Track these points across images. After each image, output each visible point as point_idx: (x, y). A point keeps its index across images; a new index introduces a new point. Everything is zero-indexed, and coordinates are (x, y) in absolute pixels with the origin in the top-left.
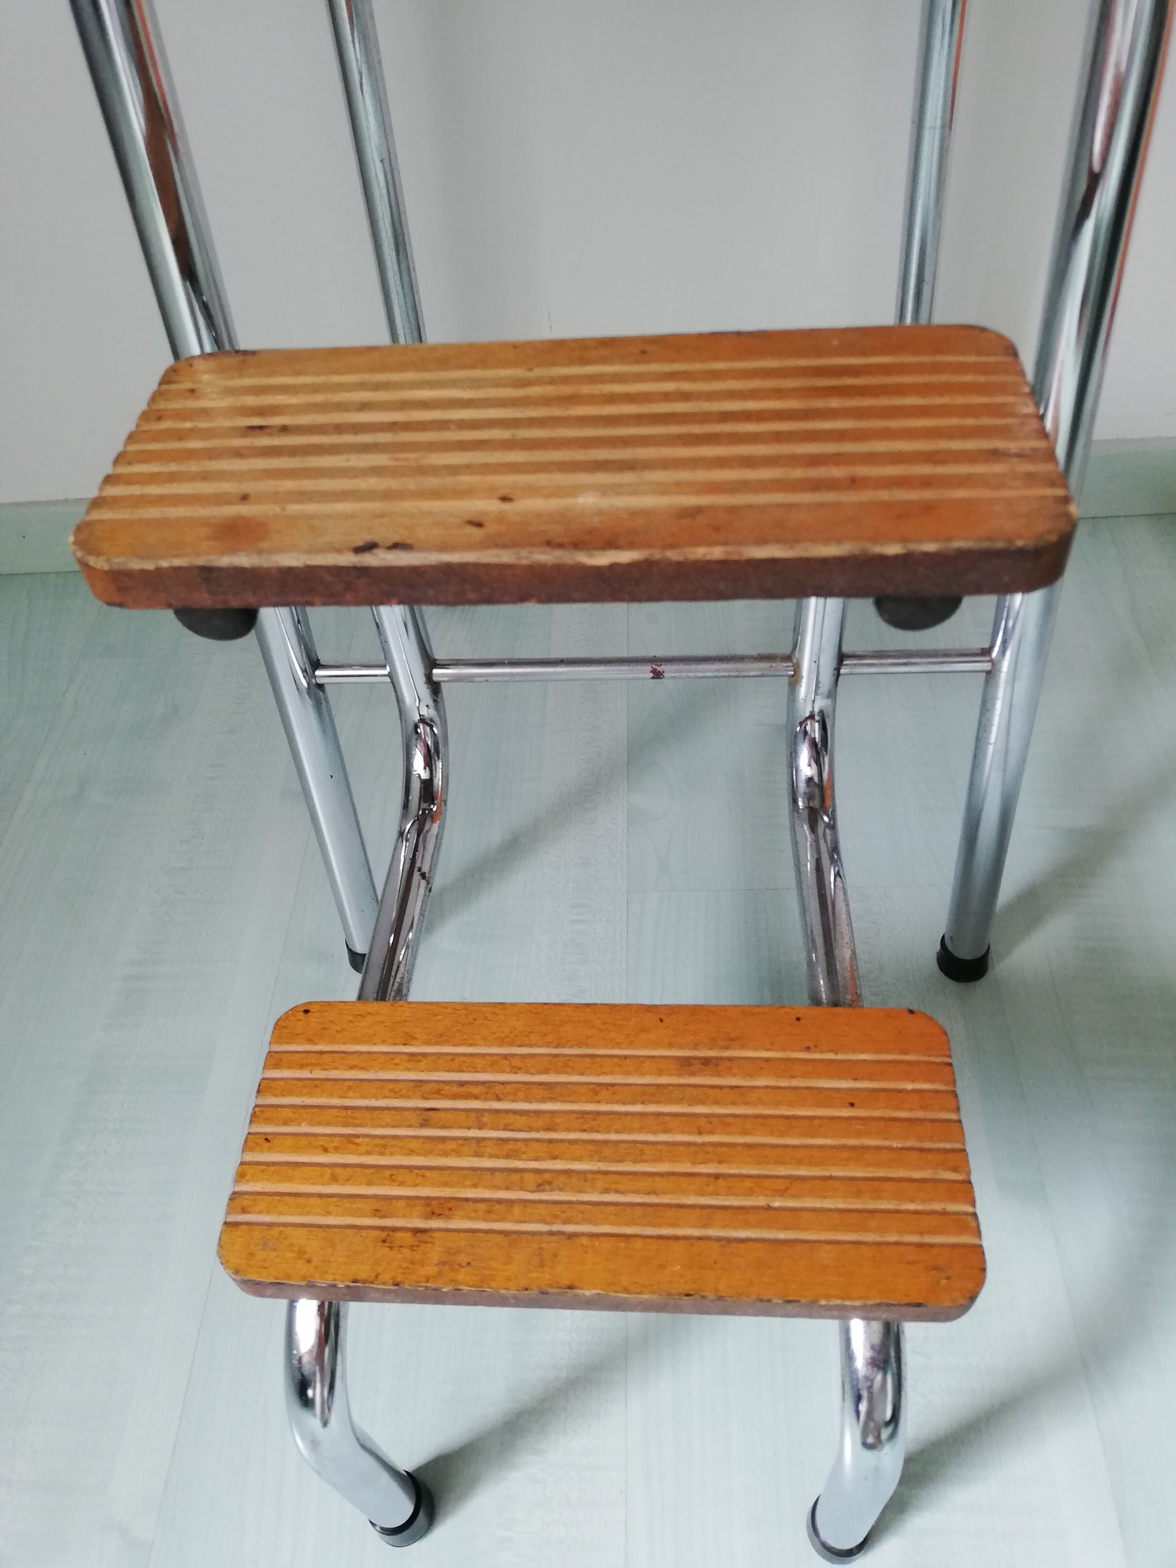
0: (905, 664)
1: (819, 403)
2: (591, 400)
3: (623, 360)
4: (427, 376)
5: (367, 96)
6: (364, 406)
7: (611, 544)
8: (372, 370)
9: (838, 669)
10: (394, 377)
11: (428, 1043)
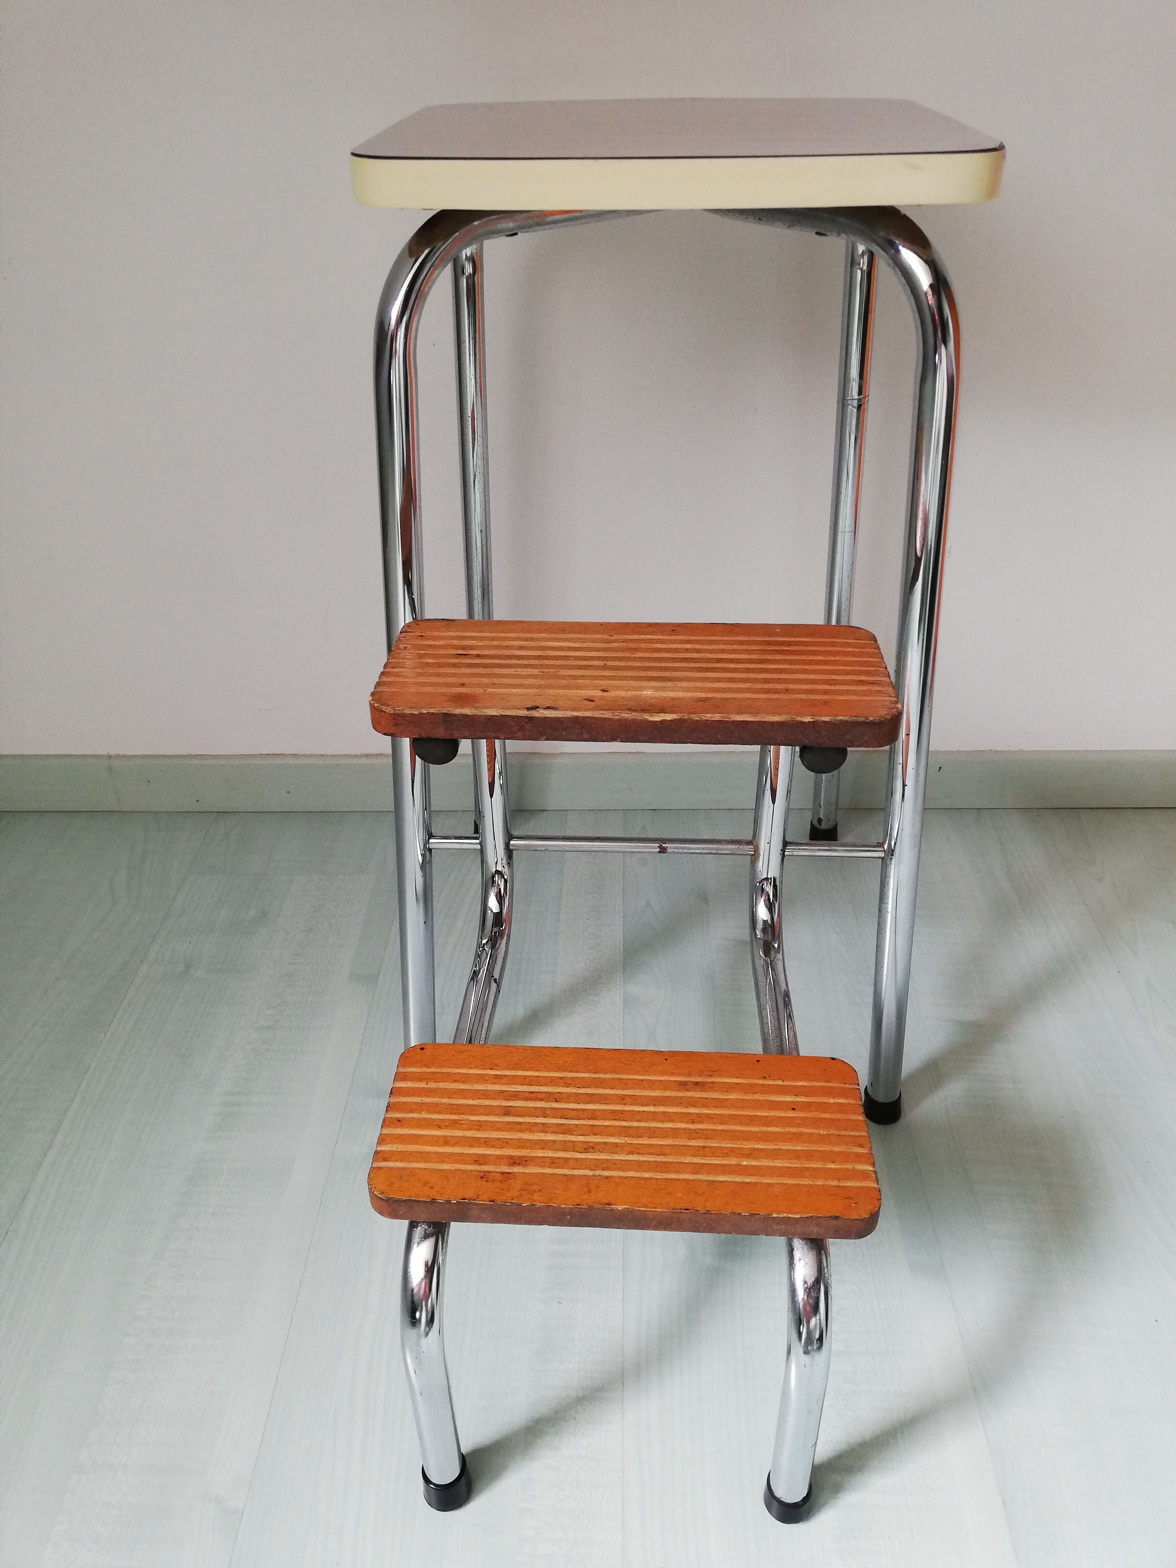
0: (828, 850)
1: (769, 657)
2: (647, 650)
3: (662, 633)
4: (553, 636)
5: (478, 495)
6: (521, 648)
7: (662, 711)
8: (522, 631)
9: (783, 851)
10: (536, 636)
11: (507, 1068)
